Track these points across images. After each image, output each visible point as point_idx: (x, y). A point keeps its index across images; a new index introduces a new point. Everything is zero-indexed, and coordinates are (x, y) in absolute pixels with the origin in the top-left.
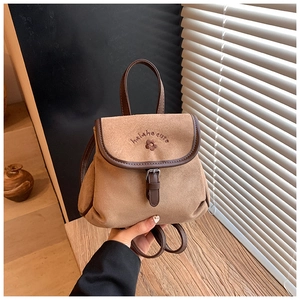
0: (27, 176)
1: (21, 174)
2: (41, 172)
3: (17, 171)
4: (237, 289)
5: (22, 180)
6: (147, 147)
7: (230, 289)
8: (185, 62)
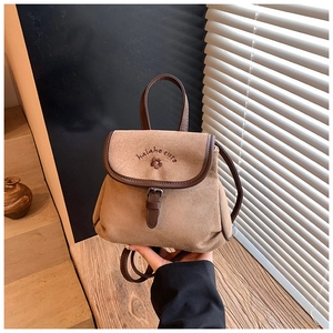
0: (25, 190)
1: (18, 188)
2: (40, 185)
3: (14, 185)
4: (261, 318)
5: (20, 195)
6: (152, 165)
7: (253, 318)
8: (207, 69)
